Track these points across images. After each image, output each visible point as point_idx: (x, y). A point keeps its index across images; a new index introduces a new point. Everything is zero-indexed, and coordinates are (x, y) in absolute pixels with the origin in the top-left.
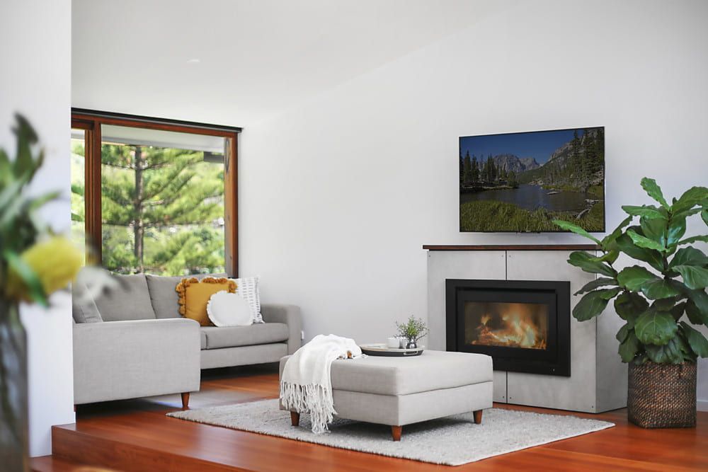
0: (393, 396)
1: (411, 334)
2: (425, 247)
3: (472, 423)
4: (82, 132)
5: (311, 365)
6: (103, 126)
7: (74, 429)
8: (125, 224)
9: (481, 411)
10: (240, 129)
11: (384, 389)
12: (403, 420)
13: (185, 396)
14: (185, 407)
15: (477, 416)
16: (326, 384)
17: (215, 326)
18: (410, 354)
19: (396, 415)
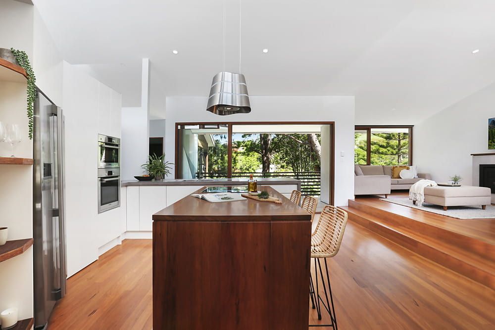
0: (443, 197)
1: (456, 180)
2: (471, 155)
3: (480, 209)
4: (366, 131)
5: (418, 188)
6: (371, 129)
7: (354, 200)
8: (395, 155)
9: (485, 206)
10: (413, 126)
11: (441, 195)
12: (446, 205)
13: (386, 195)
14: (386, 198)
15: (483, 207)
16: (422, 192)
17: (401, 178)
18: (455, 186)
19: (445, 203)
